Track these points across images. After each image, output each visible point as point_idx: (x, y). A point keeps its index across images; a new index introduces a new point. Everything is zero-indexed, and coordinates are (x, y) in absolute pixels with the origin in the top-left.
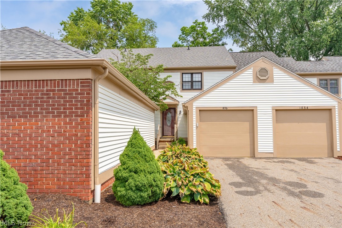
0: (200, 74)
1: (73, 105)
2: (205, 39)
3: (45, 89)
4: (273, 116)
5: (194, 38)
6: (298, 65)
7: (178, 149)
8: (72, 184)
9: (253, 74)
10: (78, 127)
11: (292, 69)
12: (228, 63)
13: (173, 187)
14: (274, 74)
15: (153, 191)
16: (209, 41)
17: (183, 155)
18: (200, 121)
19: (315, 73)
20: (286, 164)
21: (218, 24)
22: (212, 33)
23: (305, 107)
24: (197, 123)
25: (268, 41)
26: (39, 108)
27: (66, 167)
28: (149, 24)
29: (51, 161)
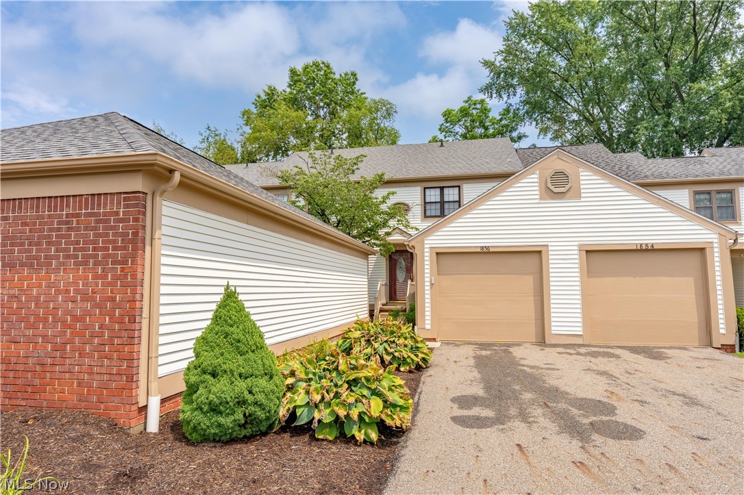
0: (458, 188)
1: (110, 242)
2: (486, 129)
3: (64, 213)
4: (581, 263)
5: (466, 128)
6: (651, 166)
7: (374, 326)
8: (102, 394)
9: (540, 183)
10: (117, 283)
11: (636, 173)
12: (509, 167)
13: (300, 407)
14: (582, 182)
15: (247, 414)
16: (494, 132)
17: (379, 339)
18: (438, 274)
19: (683, 179)
20: (600, 358)
21: (509, 101)
22: (499, 118)
23: (646, 245)
24: (433, 278)
25: (604, 127)
26: (53, 248)
27: (93, 361)
28: (384, 108)
29: (68, 349)
